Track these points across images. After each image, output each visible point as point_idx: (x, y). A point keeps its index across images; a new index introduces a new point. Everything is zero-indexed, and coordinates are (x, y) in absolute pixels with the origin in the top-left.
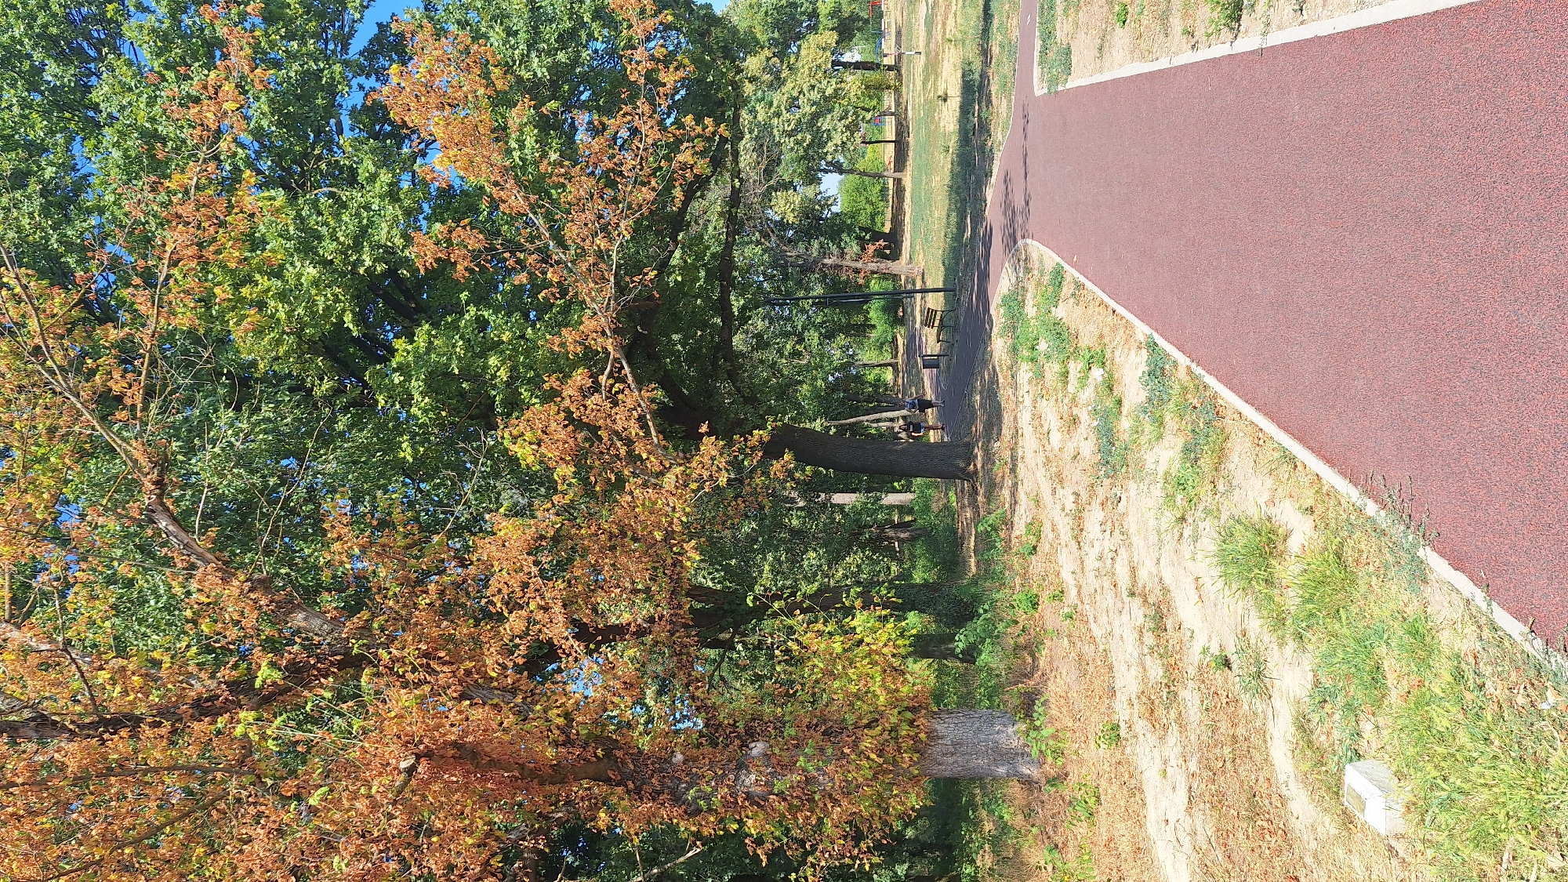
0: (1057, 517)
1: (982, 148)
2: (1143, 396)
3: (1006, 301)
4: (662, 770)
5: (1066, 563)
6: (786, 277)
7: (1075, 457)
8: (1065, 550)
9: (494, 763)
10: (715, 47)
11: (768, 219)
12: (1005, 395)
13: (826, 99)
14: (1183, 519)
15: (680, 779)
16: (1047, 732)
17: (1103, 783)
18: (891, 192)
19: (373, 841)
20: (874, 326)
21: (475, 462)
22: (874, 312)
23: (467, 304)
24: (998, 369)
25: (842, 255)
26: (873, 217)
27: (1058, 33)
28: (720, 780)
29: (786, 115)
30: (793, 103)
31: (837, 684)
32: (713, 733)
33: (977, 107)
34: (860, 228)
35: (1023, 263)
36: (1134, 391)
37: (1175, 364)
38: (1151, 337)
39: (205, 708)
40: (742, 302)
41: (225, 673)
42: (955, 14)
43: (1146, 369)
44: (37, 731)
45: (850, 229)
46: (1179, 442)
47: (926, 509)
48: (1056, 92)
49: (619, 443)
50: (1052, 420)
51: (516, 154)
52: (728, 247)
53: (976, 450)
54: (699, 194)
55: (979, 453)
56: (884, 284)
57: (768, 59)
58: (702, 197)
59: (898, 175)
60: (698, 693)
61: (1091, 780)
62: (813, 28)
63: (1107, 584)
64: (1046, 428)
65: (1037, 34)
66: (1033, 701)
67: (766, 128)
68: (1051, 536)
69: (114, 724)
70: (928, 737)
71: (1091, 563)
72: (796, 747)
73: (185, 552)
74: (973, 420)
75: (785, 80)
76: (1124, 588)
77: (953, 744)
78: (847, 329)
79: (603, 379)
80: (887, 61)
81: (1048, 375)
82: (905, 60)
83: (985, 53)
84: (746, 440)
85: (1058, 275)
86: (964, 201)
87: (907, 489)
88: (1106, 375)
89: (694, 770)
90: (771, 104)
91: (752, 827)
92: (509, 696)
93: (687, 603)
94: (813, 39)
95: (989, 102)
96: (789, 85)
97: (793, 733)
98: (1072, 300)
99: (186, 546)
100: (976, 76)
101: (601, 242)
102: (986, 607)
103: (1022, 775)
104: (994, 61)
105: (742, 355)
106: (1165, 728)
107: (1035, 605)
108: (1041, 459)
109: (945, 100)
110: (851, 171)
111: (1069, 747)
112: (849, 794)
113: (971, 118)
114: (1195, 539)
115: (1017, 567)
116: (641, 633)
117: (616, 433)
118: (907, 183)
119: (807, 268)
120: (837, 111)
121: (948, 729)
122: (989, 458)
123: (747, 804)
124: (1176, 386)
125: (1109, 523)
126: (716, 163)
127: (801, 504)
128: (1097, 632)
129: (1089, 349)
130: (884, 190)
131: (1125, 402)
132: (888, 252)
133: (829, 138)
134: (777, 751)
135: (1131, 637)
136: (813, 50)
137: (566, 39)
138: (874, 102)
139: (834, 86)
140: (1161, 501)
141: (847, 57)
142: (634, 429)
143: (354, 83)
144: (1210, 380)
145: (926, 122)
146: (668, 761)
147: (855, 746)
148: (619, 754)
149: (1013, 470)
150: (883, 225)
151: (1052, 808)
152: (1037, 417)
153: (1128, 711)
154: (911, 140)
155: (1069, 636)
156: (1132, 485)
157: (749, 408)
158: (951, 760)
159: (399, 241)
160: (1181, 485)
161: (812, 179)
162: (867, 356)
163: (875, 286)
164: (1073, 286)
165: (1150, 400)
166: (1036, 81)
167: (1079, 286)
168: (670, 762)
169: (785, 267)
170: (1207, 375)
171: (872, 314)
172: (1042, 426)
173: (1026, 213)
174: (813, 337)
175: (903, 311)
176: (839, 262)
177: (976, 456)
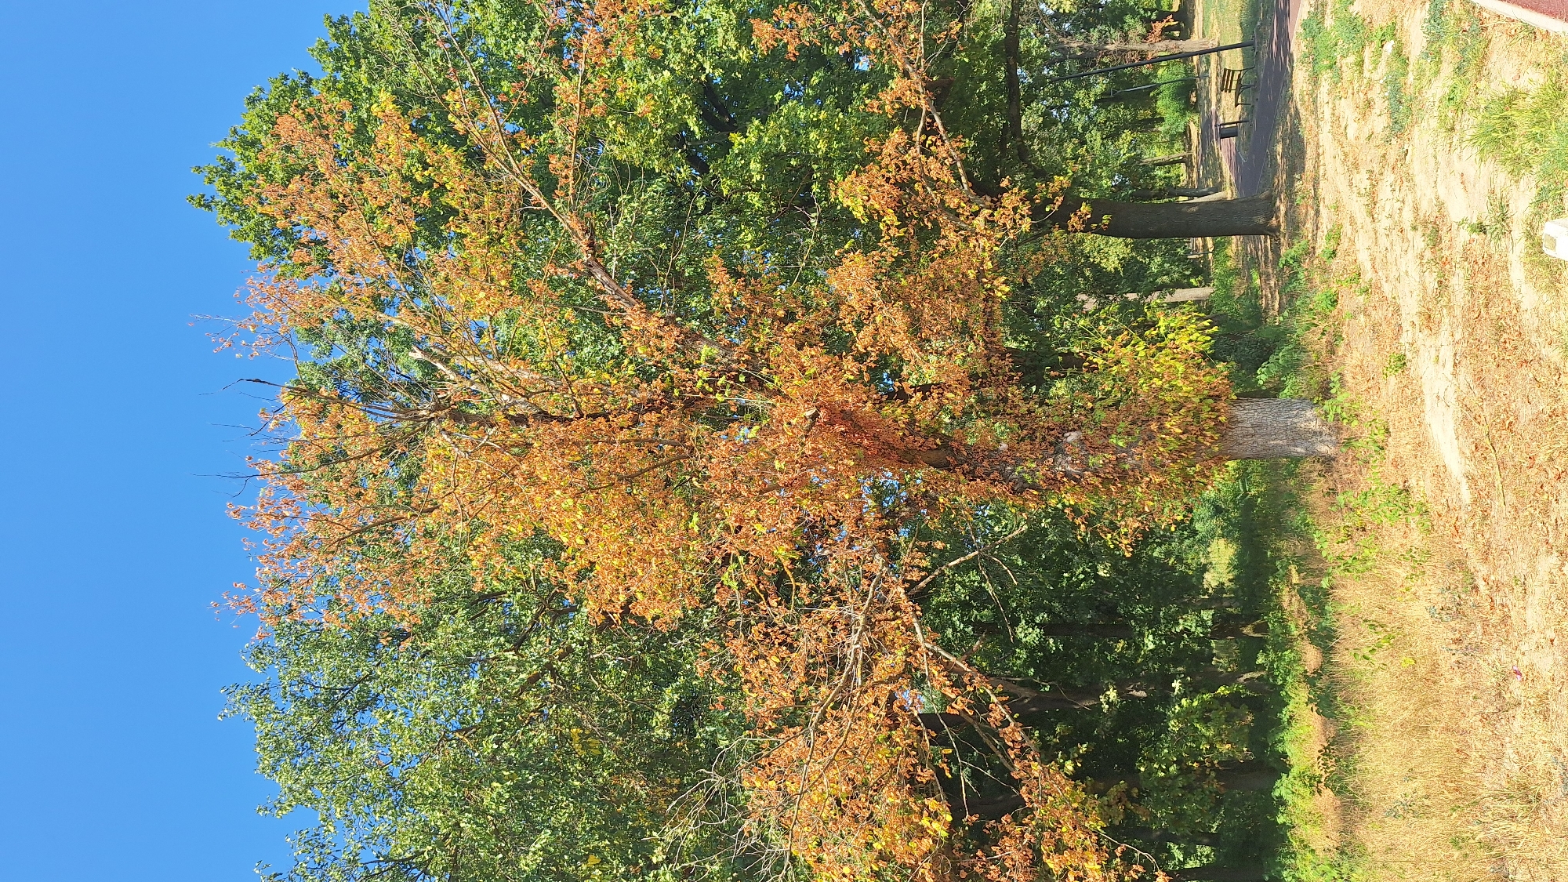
0: (1354, 207)
2: (1425, 44)
3: (1306, 26)
4: (990, 457)
5: (1362, 246)
7: (1369, 139)
8: (1361, 233)
14: (1453, 129)
15: (1006, 462)
16: (1342, 397)
20: (1163, 119)
22: (1164, 105)
25: (1125, 38)
28: (1041, 461)
34: (1145, 9)
36: (1419, 43)
45: (1134, 12)
50: (1349, 115)
53: (1278, 203)
55: (1282, 204)
56: (1174, 68)
63: (1395, 235)
64: (1343, 127)
68: (1349, 229)
70: (1228, 421)
73: (617, 297)
74: (1275, 175)
76: (1409, 228)
77: (1253, 426)
78: (1136, 125)
79: (917, 134)
84: (1047, 187)
87: (1205, 282)
88: (1396, 43)
89: (1018, 455)
91: (1070, 499)
99: (617, 292)
101: (909, 6)
103: (1321, 454)
105: (1030, 135)
112: (1156, 467)
121: (1249, 415)
122: (1291, 202)
123: (1065, 480)
124: (1451, 20)
125: (1398, 180)
129: (1381, 29)
131: (1411, 58)
132: (1177, 31)
140: (1437, 125)
146: (995, 448)
148: (954, 445)
149: (1315, 197)
150: (1170, 4)
153: (1411, 333)
155: (1365, 311)
156: (1417, 132)
158: (1250, 440)
160: (1452, 99)
162: (1156, 153)
163: (1163, 72)
165: (1430, 44)
168: (997, 449)
171: (1161, 106)
172: (1340, 127)
174: (1095, 137)
175: (1197, 96)
176: (1123, 46)
177: (1279, 208)
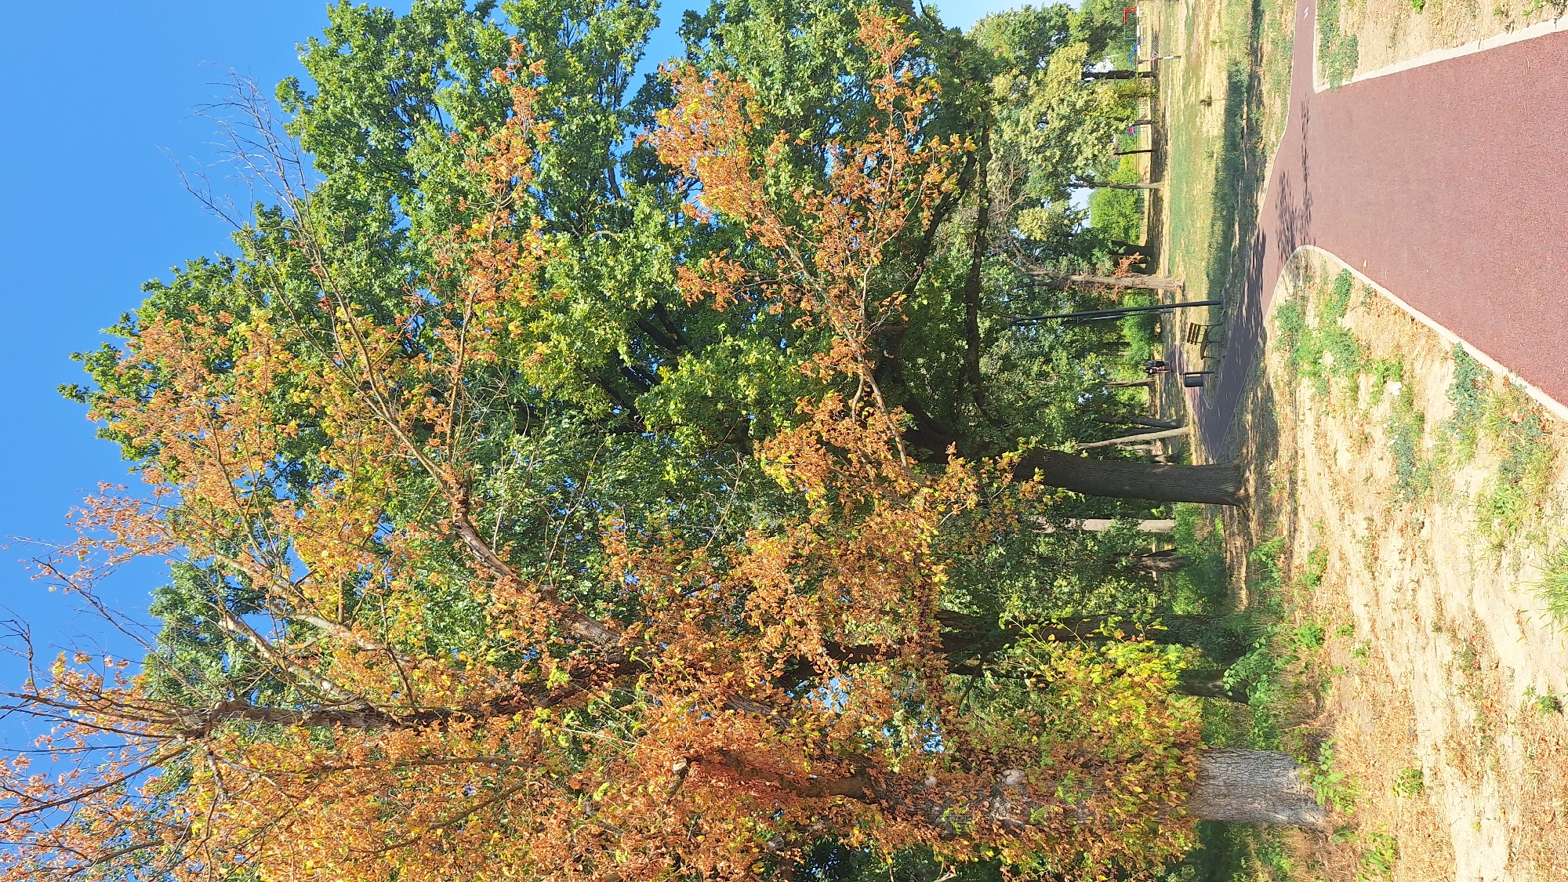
0: (1347, 543)
1: (1252, 151)
2: (1449, 411)
3: (1282, 312)
4: (915, 792)
5: (1358, 596)
6: (1032, 297)
7: (1367, 479)
8: (1356, 580)
9: (756, 772)
10: (965, 69)
11: (1014, 238)
12: (1282, 413)
13: (1077, 112)
14: (1501, 546)
15: (933, 802)
16: (1335, 777)
17: (1403, 836)
18: (1146, 203)
19: (649, 838)
20: (1128, 344)
21: (732, 484)
22: (1129, 330)
23: (725, 336)
24: (1273, 386)
25: (1094, 270)
26: (1126, 230)
27: (1342, 24)
28: (974, 805)
29: (1035, 132)
30: (1041, 119)
31: (1096, 716)
32: (964, 758)
33: (1245, 109)
34: (1113, 242)
35: (1302, 272)
36: (1438, 404)
37: (1490, 375)
38: (1459, 345)
39: (502, 706)
40: (987, 324)
41: (518, 676)
42: (1219, 13)
43: (1455, 381)
44: (365, 722)
45: (1102, 245)
46: (1496, 462)
47: (1189, 537)
48: (1340, 87)
49: (868, 467)
50: (1339, 438)
51: (772, 190)
52: (976, 267)
53: (1248, 474)
54: (946, 215)
55: (1251, 477)
56: (1139, 299)
57: (1015, 77)
58: (949, 220)
59: (1155, 185)
60: (950, 717)
61: (1388, 830)
62: (1063, 42)
63: (1407, 616)
64: (1332, 448)
65: (1317, 26)
66: (1319, 746)
67: (1012, 146)
68: (1339, 565)
69: (427, 717)
70: (1197, 777)
71: (1388, 594)
72: (1054, 777)
73: (486, 564)
74: (1243, 442)
75: (1032, 97)
76: (1429, 621)
77: (1226, 785)
78: (1098, 348)
79: (853, 403)
80: (1142, 68)
81: (1334, 390)
82: (1162, 66)
83: (1255, 52)
84: (995, 462)
85: (1345, 284)
86: (1231, 209)
87: (1166, 515)
88: (1405, 389)
89: (948, 794)
90: (1017, 123)
91: (1007, 856)
92: (766, 709)
93: (937, 627)
94: (1062, 53)
95: (1260, 102)
96: (1037, 101)
97: (1050, 762)
98: (1362, 309)
99: (487, 559)
100: (1245, 77)
101: (851, 269)
102: (1263, 641)
103: (1305, 823)
104: (1265, 59)
105: (988, 378)
106: (1480, 777)
107: (1320, 640)
108: (1326, 482)
109: (1209, 104)
110: (1104, 185)
111: (1362, 795)
112: (1111, 830)
113: (1239, 121)
114: (1517, 568)
115: (1298, 600)
116: (890, 654)
117: (865, 455)
118: (1166, 193)
119: (1055, 286)
120: (1088, 125)
121: (1222, 769)
122: (1263, 481)
123: (1002, 832)
124: (1490, 400)
125: (1410, 551)
126: (964, 184)
127: (1050, 530)
128: (1395, 670)
129: (1384, 362)
130: (1139, 201)
131: (1428, 417)
132: (1143, 266)
133: (1080, 152)
134: (1032, 780)
135: (1437, 678)
136: (1061, 64)
137: (820, 75)
138: (1128, 112)
139: (1085, 98)
140: (1475, 526)
141: (1099, 68)
142: (884, 453)
143: (627, 131)
144: (1534, 393)
145: (1187, 128)
146: (920, 783)
147: (1117, 781)
148: (872, 772)
149: (1292, 495)
150: (1138, 238)
151: (1339, 860)
152: (1321, 435)
153: (1433, 758)
154: (1169, 148)
155: (1361, 674)
156: (1437, 509)
157: (996, 432)
158: (1223, 802)
159: (669, 277)
160: (1499, 508)
161: (1061, 194)
162: (1121, 375)
163: (1128, 302)
164: (1362, 294)
165: (1458, 415)
166: (1315, 77)
167: (1370, 293)
168: (923, 784)
169: (1030, 286)
170: (1530, 387)
171: (1126, 332)
172: (1327, 446)
173: (1308, 219)
174: (1061, 357)
175: (1161, 327)
176: (1090, 278)
177: (1248, 480)
